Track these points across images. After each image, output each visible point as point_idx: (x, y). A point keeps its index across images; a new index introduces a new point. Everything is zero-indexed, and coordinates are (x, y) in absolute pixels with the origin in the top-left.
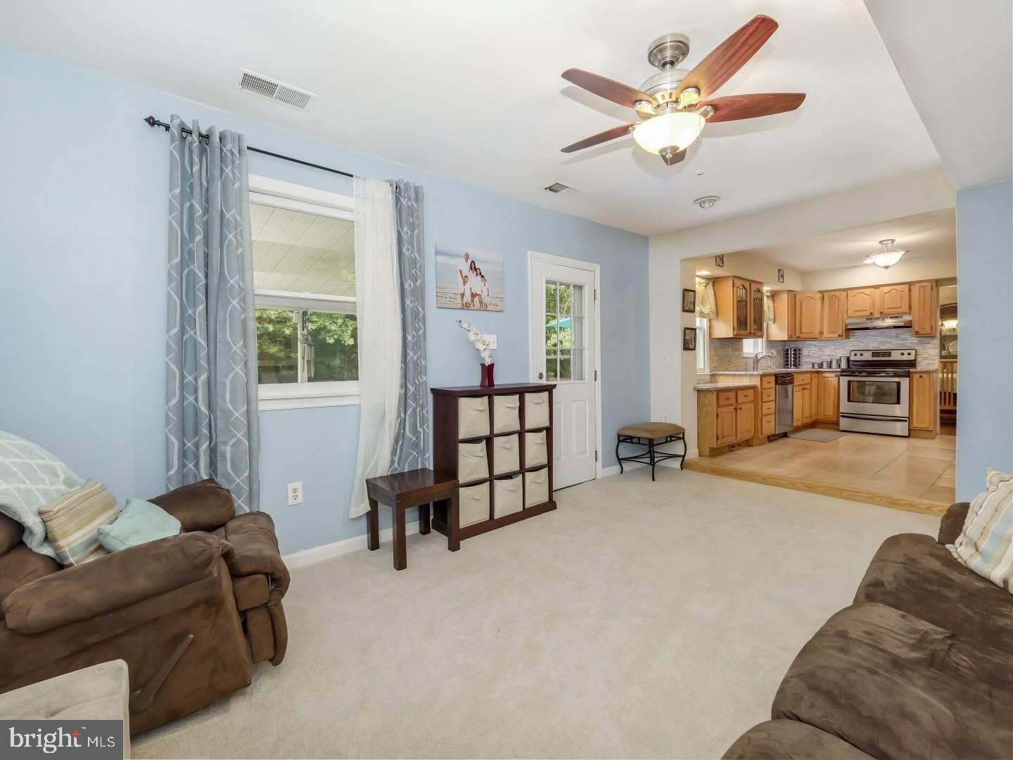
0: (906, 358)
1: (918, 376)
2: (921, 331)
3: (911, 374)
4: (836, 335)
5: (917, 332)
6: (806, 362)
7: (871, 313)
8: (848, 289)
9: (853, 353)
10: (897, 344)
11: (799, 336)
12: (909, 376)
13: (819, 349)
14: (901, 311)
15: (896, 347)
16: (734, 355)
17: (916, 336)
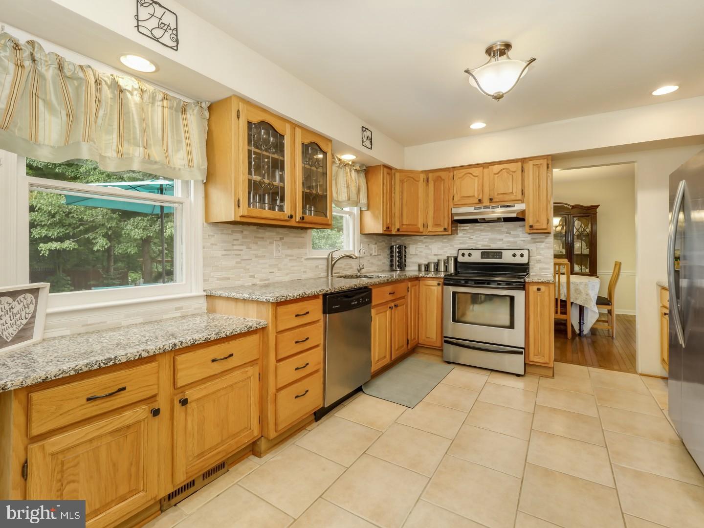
0: (518, 260)
1: (535, 288)
2: (536, 226)
3: (526, 286)
4: (442, 229)
5: (531, 226)
6: (413, 263)
7: (480, 200)
8: (454, 168)
9: (461, 252)
10: (509, 242)
11: (398, 230)
12: (523, 288)
13: (426, 246)
14: (513, 197)
15: (507, 246)
16: (286, 255)
17: (529, 231)
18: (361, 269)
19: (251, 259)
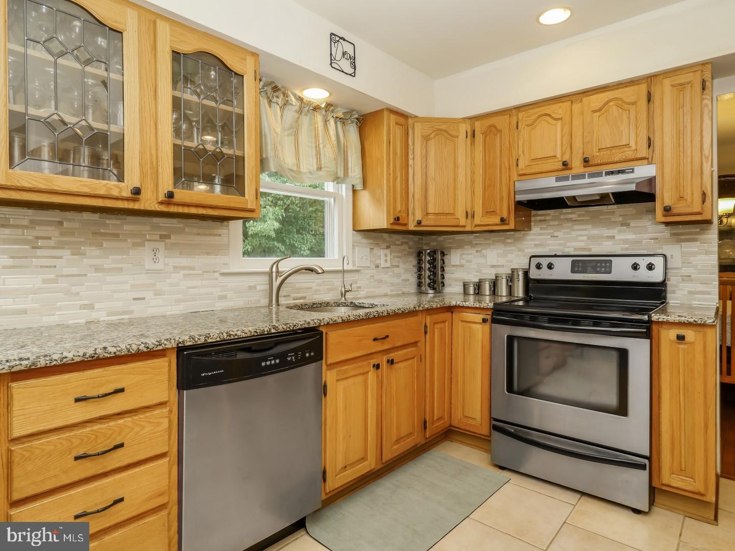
0: (643, 275)
1: (673, 333)
2: (679, 208)
3: (655, 328)
4: (498, 220)
5: (667, 210)
6: (456, 280)
7: (565, 164)
8: (518, 108)
9: (535, 261)
10: (625, 241)
11: (419, 223)
12: (648, 335)
13: (477, 251)
14: (629, 154)
15: (622, 249)
16: (175, 267)
17: (664, 219)
18: (346, 291)
19: (85, 275)
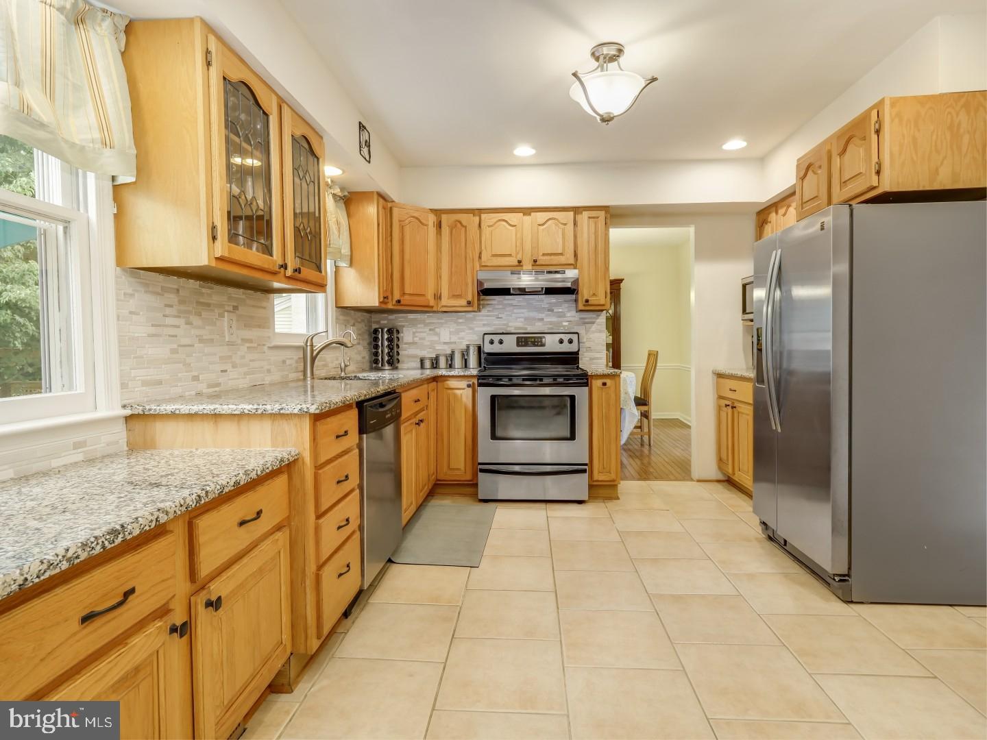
0: (565, 348)
1: (600, 383)
2: (593, 300)
3: (589, 380)
4: (464, 302)
5: (587, 301)
6: (409, 356)
7: (520, 262)
8: (479, 212)
9: (488, 338)
10: (551, 323)
11: (399, 301)
12: (586, 384)
13: (430, 330)
14: (562, 260)
15: (549, 328)
16: (242, 340)
17: (583, 308)
18: (346, 366)
19: (193, 346)
